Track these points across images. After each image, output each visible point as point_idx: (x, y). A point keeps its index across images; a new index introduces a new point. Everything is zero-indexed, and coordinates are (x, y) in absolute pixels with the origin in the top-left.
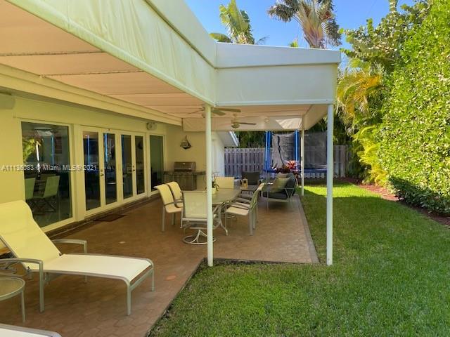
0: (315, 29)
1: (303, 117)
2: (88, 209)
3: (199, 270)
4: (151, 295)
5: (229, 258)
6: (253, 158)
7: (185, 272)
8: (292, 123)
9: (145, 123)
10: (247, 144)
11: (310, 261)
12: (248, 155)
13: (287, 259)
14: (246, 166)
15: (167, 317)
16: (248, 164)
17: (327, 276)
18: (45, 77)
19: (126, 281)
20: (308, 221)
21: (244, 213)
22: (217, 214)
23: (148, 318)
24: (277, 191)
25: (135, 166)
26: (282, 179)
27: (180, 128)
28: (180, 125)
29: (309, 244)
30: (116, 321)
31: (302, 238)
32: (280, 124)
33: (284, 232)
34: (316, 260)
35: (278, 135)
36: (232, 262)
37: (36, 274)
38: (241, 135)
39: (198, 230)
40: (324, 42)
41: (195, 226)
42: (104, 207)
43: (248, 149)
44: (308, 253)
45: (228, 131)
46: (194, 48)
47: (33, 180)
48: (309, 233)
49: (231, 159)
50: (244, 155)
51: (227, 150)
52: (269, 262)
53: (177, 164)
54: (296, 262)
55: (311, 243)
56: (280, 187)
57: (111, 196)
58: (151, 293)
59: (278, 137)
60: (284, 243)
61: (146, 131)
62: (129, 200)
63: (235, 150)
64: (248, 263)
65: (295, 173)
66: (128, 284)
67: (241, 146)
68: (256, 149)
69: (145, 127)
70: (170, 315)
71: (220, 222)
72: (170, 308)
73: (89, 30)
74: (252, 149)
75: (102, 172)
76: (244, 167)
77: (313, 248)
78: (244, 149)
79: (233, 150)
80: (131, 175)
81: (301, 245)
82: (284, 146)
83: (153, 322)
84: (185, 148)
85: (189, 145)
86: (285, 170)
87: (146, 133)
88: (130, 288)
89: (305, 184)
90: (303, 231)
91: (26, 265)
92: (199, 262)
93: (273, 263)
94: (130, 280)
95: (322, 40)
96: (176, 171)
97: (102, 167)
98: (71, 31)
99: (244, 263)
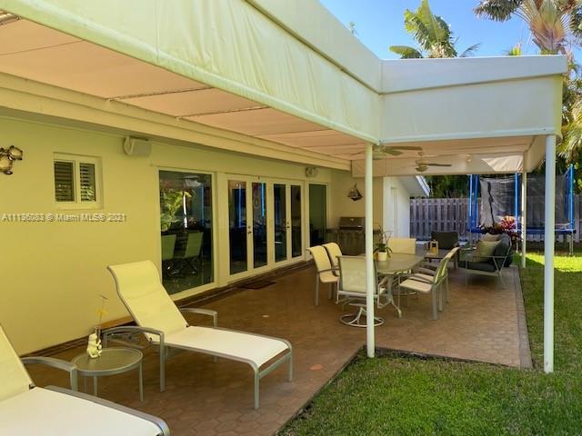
0: (550, 26)
1: (525, 154)
2: (233, 272)
3: (354, 360)
4: (286, 386)
5: (397, 348)
6: (453, 212)
7: (336, 362)
8: (509, 163)
9: (303, 168)
10: (445, 193)
11: (517, 363)
12: (446, 210)
13: (483, 357)
14: (442, 224)
15: (302, 418)
16: (446, 221)
17: (541, 389)
18: (182, 119)
19: (253, 366)
20: (526, 305)
21: (425, 288)
22: (387, 288)
23: (278, 416)
24: (480, 259)
25: (290, 222)
26: (489, 242)
27: (349, 173)
28: (348, 169)
29: (520, 338)
30: (240, 414)
31: (512, 329)
32: (490, 164)
33: (485, 319)
34: (528, 364)
35: (488, 180)
36: (402, 354)
37: (157, 346)
38: (435, 181)
39: (359, 308)
40: (565, 43)
41: (357, 302)
42: (252, 271)
43: (445, 200)
44: (517, 352)
45: (414, 176)
46: (343, 70)
47: (173, 238)
48: (523, 323)
49: (421, 213)
50: (439, 207)
51: (414, 201)
52: (454, 360)
53: (344, 219)
54: (494, 362)
55: (525, 337)
56: (485, 254)
57: (261, 258)
58: (287, 384)
59: (489, 184)
60: (482, 335)
61: (305, 179)
62: (282, 264)
63: (427, 200)
64: (424, 358)
65: (511, 234)
66: (256, 370)
67: (434, 195)
68: (457, 199)
69: (303, 174)
70: (307, 415)
71: (390, 299)
72: (308, 407)
73: (185, 60)
74: (452, 199)
75: (250, 229)
76: (439, 225)
77: (526, 345)
78: (439, 200)
79: (423, 202)
80: (284, 233)
81: (508, 340)
82: (498, 196)
83: (283, 422)
84: (355, 200)
85: (359, 195)
86: (496, 230)
87: (304, 181)
88: (258, 376)
89: (528, 250)
90: (515, 318)
91: (149, 335)
92: (356, 351)
93: (461, 360)
94: (259, 365)
95: (563, 40)
96: (341, 228)
97: (250, 223)
98: (161, 64)
99: (418, 357)
